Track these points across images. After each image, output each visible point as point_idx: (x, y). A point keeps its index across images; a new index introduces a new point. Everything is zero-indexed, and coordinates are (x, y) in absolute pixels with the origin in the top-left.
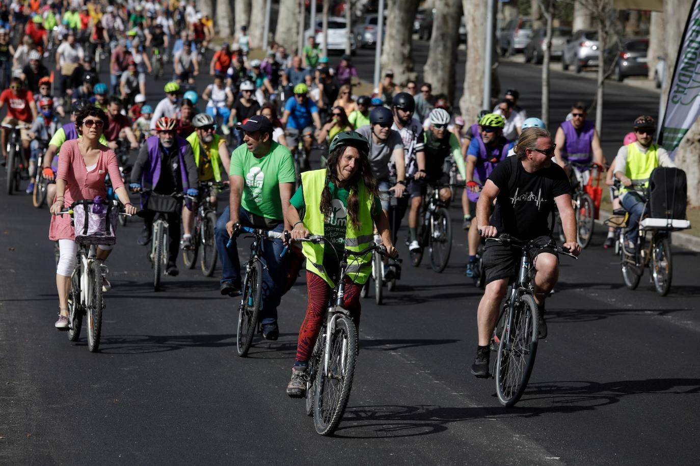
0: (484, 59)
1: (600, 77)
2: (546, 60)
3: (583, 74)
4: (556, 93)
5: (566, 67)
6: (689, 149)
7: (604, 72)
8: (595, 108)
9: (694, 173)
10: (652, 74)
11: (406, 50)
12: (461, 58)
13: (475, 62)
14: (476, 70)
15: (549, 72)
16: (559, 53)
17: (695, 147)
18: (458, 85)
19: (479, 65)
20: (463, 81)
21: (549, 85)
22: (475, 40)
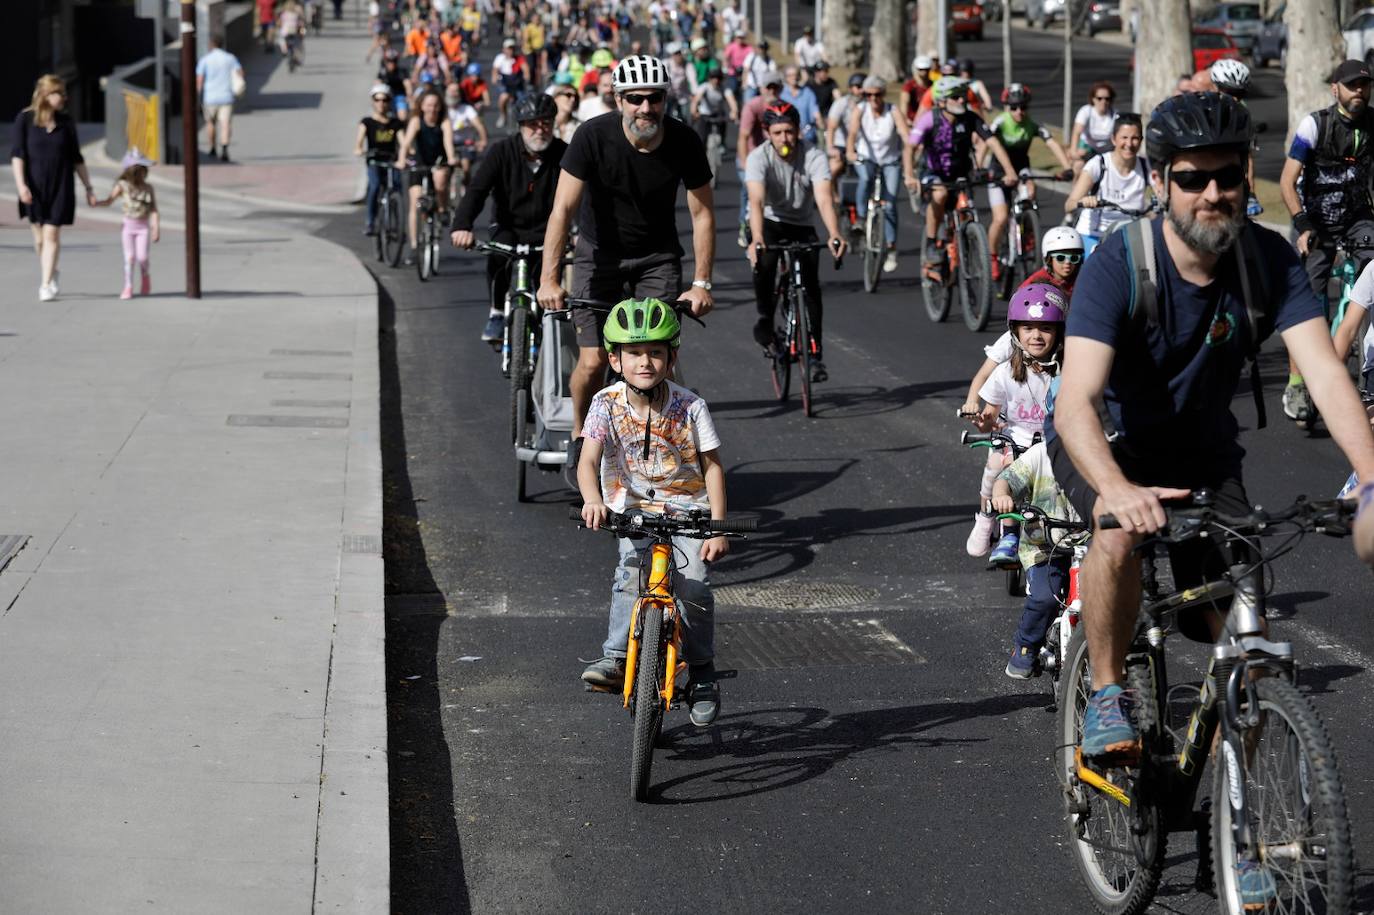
0: (937, 16)
1: (1067, 32)
2: (1006, 15)
3: (1051, 31)
5: (1031, 24)
7: (1073, 25)
8: (1063, 68)
10: (1126, 28)
11: (850, 11)
12: (912, 17)
13: (929, 20)
15: (1012, 30)
16: (1021, 8)
18: (910, 48)
19: (932, 24)
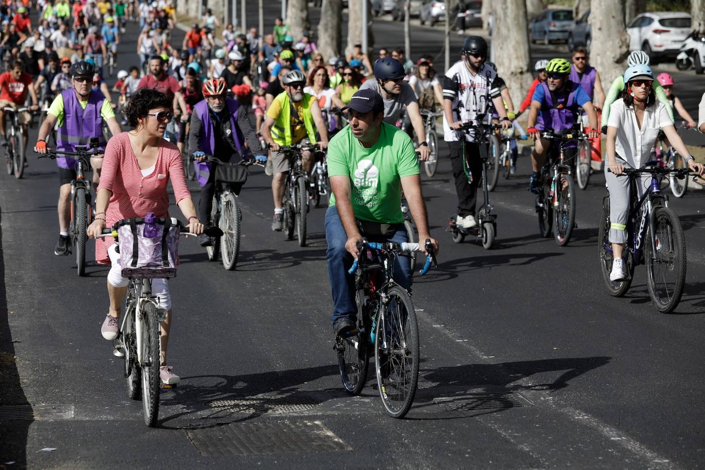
0: (361, 19)
1: (447, 28)
2: (407, 18)
3: (436, 27)
4: (416, 42)
5: (423, 23)
6: (513, 79)
7: (450, 25)
8: (444, 52)
9: (517, 97)
10: (485, 26)
11: (304, 15)
12: (344, 19)
13: (356, 21)
14: (356, 27)
15: (410, 27)
16: (417, 13)
17: (518, 78)
18: (344, 39)
19: (358, 24)
20: (347, 36)
21: (410, 36)
22: (354, 5)
